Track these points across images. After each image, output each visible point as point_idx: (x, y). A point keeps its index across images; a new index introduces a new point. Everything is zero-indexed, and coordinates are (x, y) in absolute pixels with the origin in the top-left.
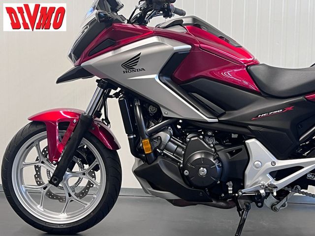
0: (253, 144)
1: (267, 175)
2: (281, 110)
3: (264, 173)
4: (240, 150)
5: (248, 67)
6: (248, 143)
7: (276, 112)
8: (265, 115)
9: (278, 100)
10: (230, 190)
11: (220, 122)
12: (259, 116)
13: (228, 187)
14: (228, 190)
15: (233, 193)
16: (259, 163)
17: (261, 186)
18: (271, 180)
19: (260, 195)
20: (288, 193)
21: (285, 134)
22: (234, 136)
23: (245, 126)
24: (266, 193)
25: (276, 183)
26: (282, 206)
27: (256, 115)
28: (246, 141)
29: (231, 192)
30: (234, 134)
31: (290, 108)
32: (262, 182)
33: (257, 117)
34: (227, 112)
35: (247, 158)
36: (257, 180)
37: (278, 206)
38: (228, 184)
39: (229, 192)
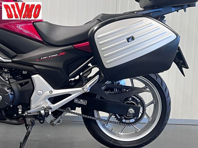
0: (37, 78)
1: (46, 100)
2: (57, 55)
3: (44, 99)
4: (28, 82)
5: (34, 23)
6: (33, 78)
7: (53, 56)
8: (45, 57)
9: (55, 47)
10: (20, 111)
11: (13, 62)
12: (41, 58)
13: (18, 109)
14: (18, 111)
15: (22, 113)
16: (41, 92)
17: (41, 108)
18: (49, 104)
19: (41, 114)
20: (62, 113)
21: (60, 71)
22: (24, 72)
23: (31, 65)
24: (45, 113)
25: (52, 106)
26: (58, 122)
27: (39, 58)
28: (32, 76)
29: (21, 113)
30: (25, 71)
31: (63, 53)
32: (43, 105)
33: (40, 59)
34: (18, 55)
35: (32, 88)
36: (39, 104)
37: (55, 122)
38: (18, 107)
39: (19, 113)
